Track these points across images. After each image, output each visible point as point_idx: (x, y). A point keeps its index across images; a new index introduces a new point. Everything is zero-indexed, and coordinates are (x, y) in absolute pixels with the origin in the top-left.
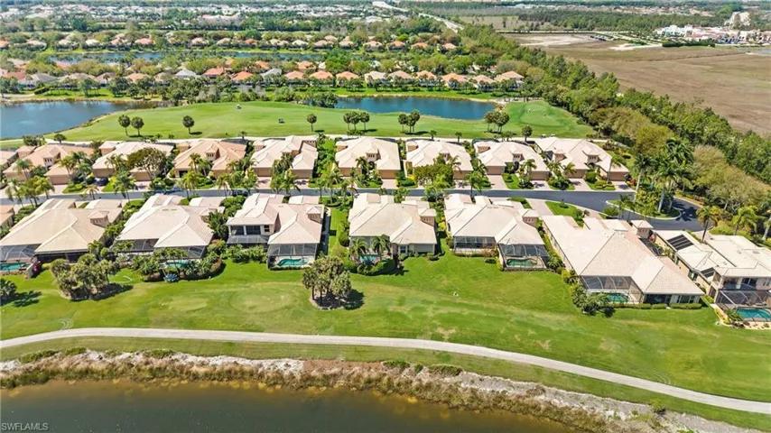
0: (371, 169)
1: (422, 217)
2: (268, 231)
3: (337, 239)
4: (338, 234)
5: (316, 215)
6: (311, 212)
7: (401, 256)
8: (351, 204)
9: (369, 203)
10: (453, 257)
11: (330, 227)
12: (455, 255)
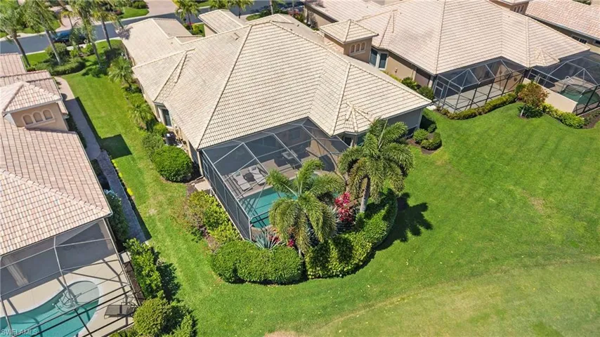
3: (140, 165)
4: (133, 145)
5: (46, 107)
6: (22, 104)
10: (456, 123)
11: (98, 130)
12: (453, 118)
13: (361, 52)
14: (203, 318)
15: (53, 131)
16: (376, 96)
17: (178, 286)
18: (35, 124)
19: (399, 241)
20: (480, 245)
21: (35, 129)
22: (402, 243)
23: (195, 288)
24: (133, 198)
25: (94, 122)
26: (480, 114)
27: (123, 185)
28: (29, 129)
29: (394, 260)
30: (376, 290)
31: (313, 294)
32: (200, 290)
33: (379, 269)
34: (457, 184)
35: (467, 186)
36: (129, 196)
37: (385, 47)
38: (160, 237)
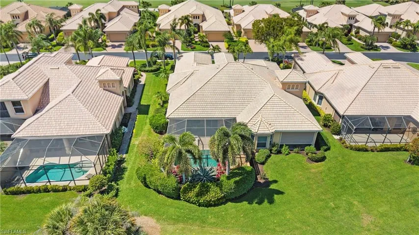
0: (195, 33)
1: (283, 84)
2: (21, 111)
3: (148, 121)
4: (152, 111)
5: (114, 81)
6: (105, 78)
7: (259, 156)
8: (173, 68)
9: (198, 64)
10: (347, 151)
11: (142, 100)
12: (347, 148)
13: (294, 90)
14: (121, 196)
15: (113, 93)
16: (282, 116)
17: (122, 178)
18: (107, 88)
19: (247, 202)
20: (298, 225)
21: (107, 90)
22: (248, 205)
23: (129, 182)
24: (134, 134)
25: (143, 96)
26: (372, 151)
27: (134, 127)
28: (104, 89)
29: (236, 211)
30: (213, 220)
31: (178, 208)
32: (130, 184)
33: (223, 211)
34: (314, 186)
35: (321, 190)
36: (133, 133)
37: (322, 92)
38: (131, 154)
